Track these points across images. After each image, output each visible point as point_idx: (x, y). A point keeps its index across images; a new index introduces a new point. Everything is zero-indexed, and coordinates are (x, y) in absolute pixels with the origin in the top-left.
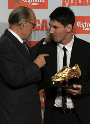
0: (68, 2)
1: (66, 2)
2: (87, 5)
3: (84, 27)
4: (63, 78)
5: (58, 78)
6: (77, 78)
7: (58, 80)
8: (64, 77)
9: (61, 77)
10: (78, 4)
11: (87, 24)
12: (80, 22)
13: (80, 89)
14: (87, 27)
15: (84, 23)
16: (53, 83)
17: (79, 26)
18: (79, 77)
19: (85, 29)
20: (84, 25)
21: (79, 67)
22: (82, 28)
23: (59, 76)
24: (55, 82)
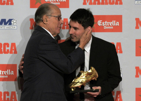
0: (89, 2)
1: (87, 2)
2: (108, 4)
3: (105, 25)
4: (80, 83)
5: (76, 84)
6: (95, 80)
7: (76, 85)
8: (82, 82)
9: (78, 82)
10: (99, 3)
11: (108, 23)
12: (101, 21)
13: (100, 91)
14: (107, 26)
15: (105, 22)
16: (73, 90)
17: (100, 25)
18: (97, 79)
19: (105, 28)
20: (105, 23)
21: (95, 69)
22: (103, 26)
23: (77, 82)
24: (73, 88)
